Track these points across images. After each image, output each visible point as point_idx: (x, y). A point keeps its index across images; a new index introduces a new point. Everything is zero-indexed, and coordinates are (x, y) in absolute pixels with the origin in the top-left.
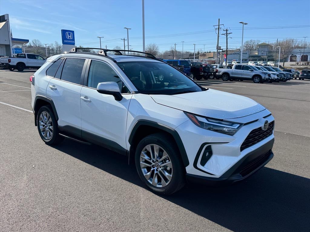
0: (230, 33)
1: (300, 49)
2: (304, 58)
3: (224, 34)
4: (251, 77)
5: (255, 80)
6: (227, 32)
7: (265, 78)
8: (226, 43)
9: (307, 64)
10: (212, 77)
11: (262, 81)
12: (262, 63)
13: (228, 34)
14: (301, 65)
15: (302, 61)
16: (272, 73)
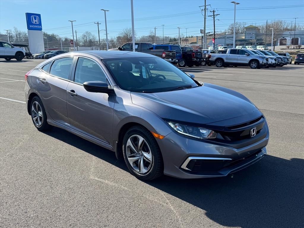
0: (217, 15)
1: (290, 31)
2: (295, 42)
3: (211, 16)
4: (247, 62)
5: (252, 66)
6: (214, 14)
7: (263, 63)
9: (298, 48)
10: (203, 64)
11: (260, 66)
12: (251, 48)
13: (215, 16)
14: (292, 49)
15: (293, 45)
16: (269, 57)
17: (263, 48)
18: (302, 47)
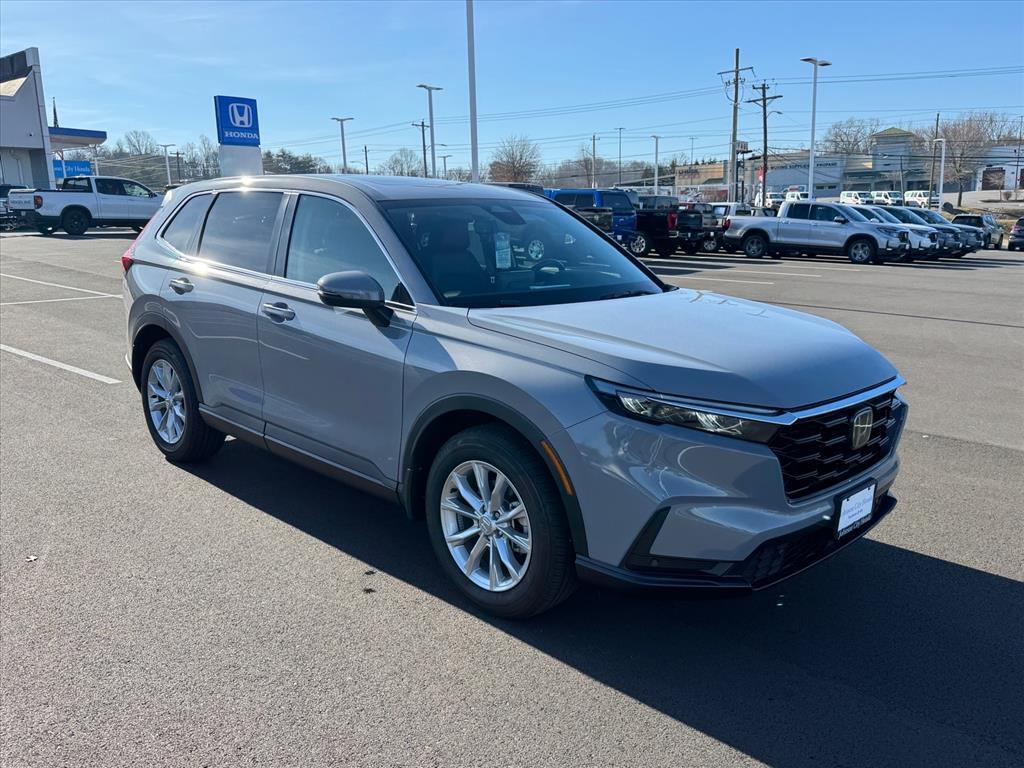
0: (775, 97)
1: (1016, 148)
3: (754, 101)
4: (840, 244)
5: (855, 255)
6: (764, 95)
7: (888, 247)
8: (763, 130)
10: (710, 246)
11: (878, 257)
12: (886, 197)
13: (767, 101)
14: (1020, 201)
16: (912, 230)
17: (925, 200)
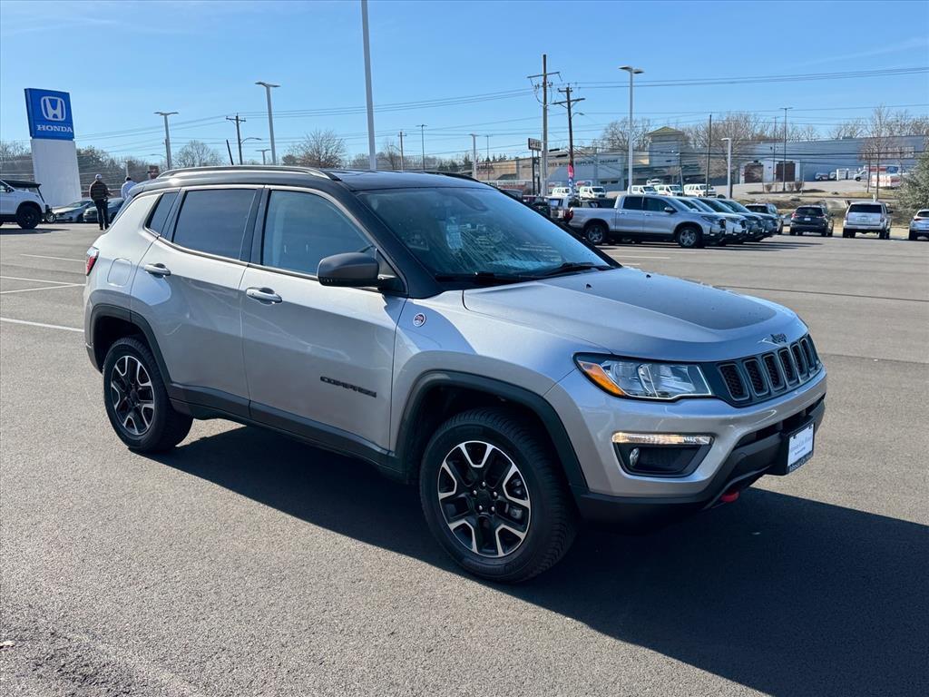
0: (578, 100)
1: (772, 145)
2: (785, 172)
3: (560, 103)
4: (670, 231)
6: (568, 97)
7: (711, 232)
8: (568, 130)
9: (795, 190)
11: (703, 241)
12: (668, 190)
13: (572, 103)
14: (779, 193)
15: (781, 181)
16: (727, 218)
17: (702, 192)
18: (805, 188)
